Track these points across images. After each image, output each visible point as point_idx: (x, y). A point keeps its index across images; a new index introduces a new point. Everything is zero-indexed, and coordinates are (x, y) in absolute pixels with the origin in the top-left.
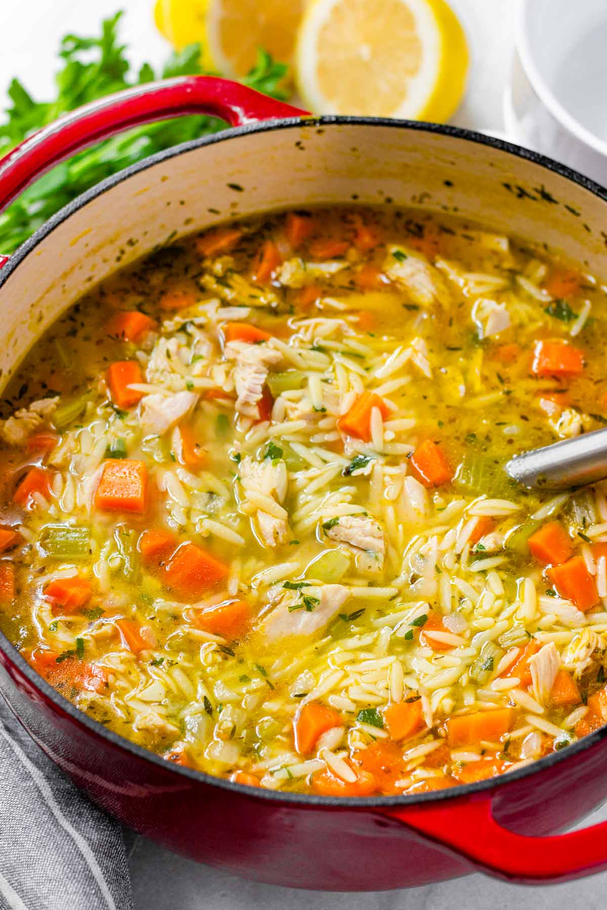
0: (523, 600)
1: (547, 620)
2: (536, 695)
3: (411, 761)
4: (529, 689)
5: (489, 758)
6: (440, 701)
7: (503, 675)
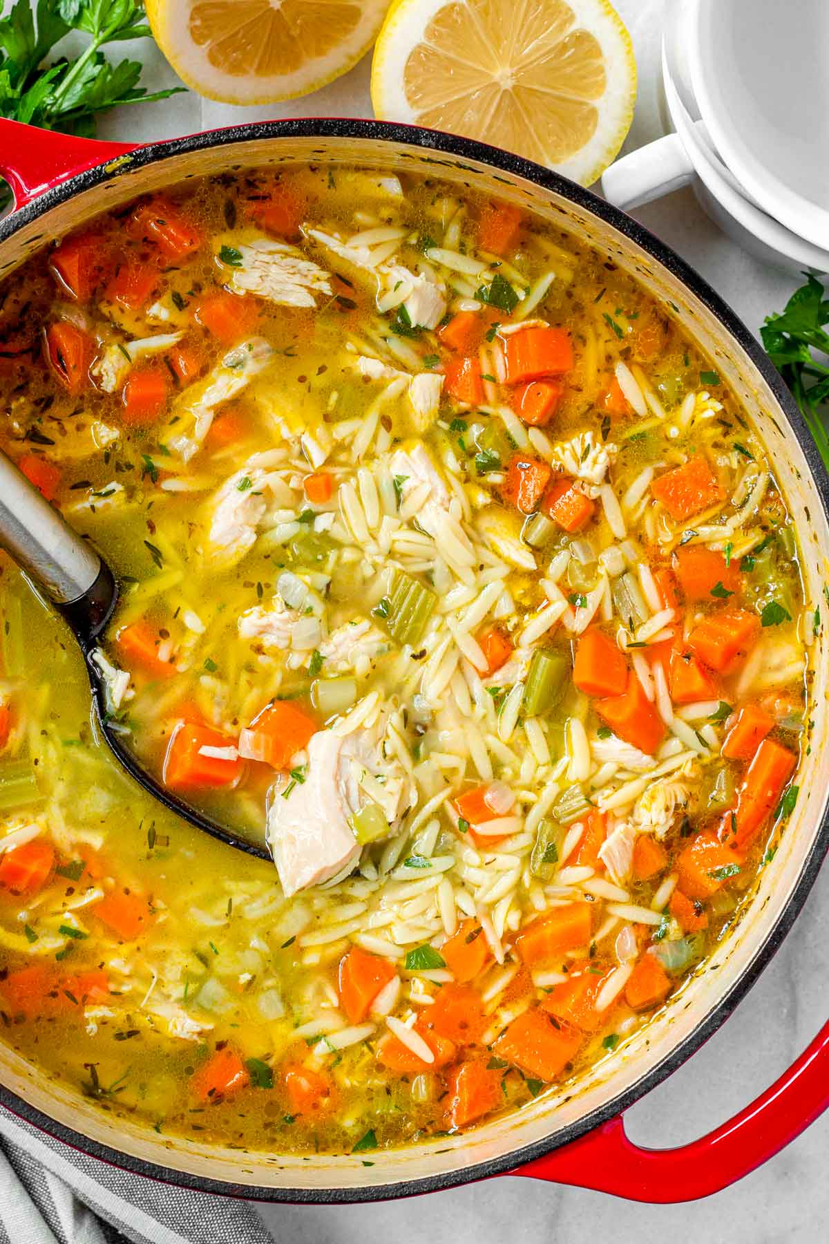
0: (572, 754)
1: (608, 770)
2: (614, 879)
3: (491, 1000)
4: (606, 873)
5: (577, 974)
6: (505, 919)
7: (571, 861)
